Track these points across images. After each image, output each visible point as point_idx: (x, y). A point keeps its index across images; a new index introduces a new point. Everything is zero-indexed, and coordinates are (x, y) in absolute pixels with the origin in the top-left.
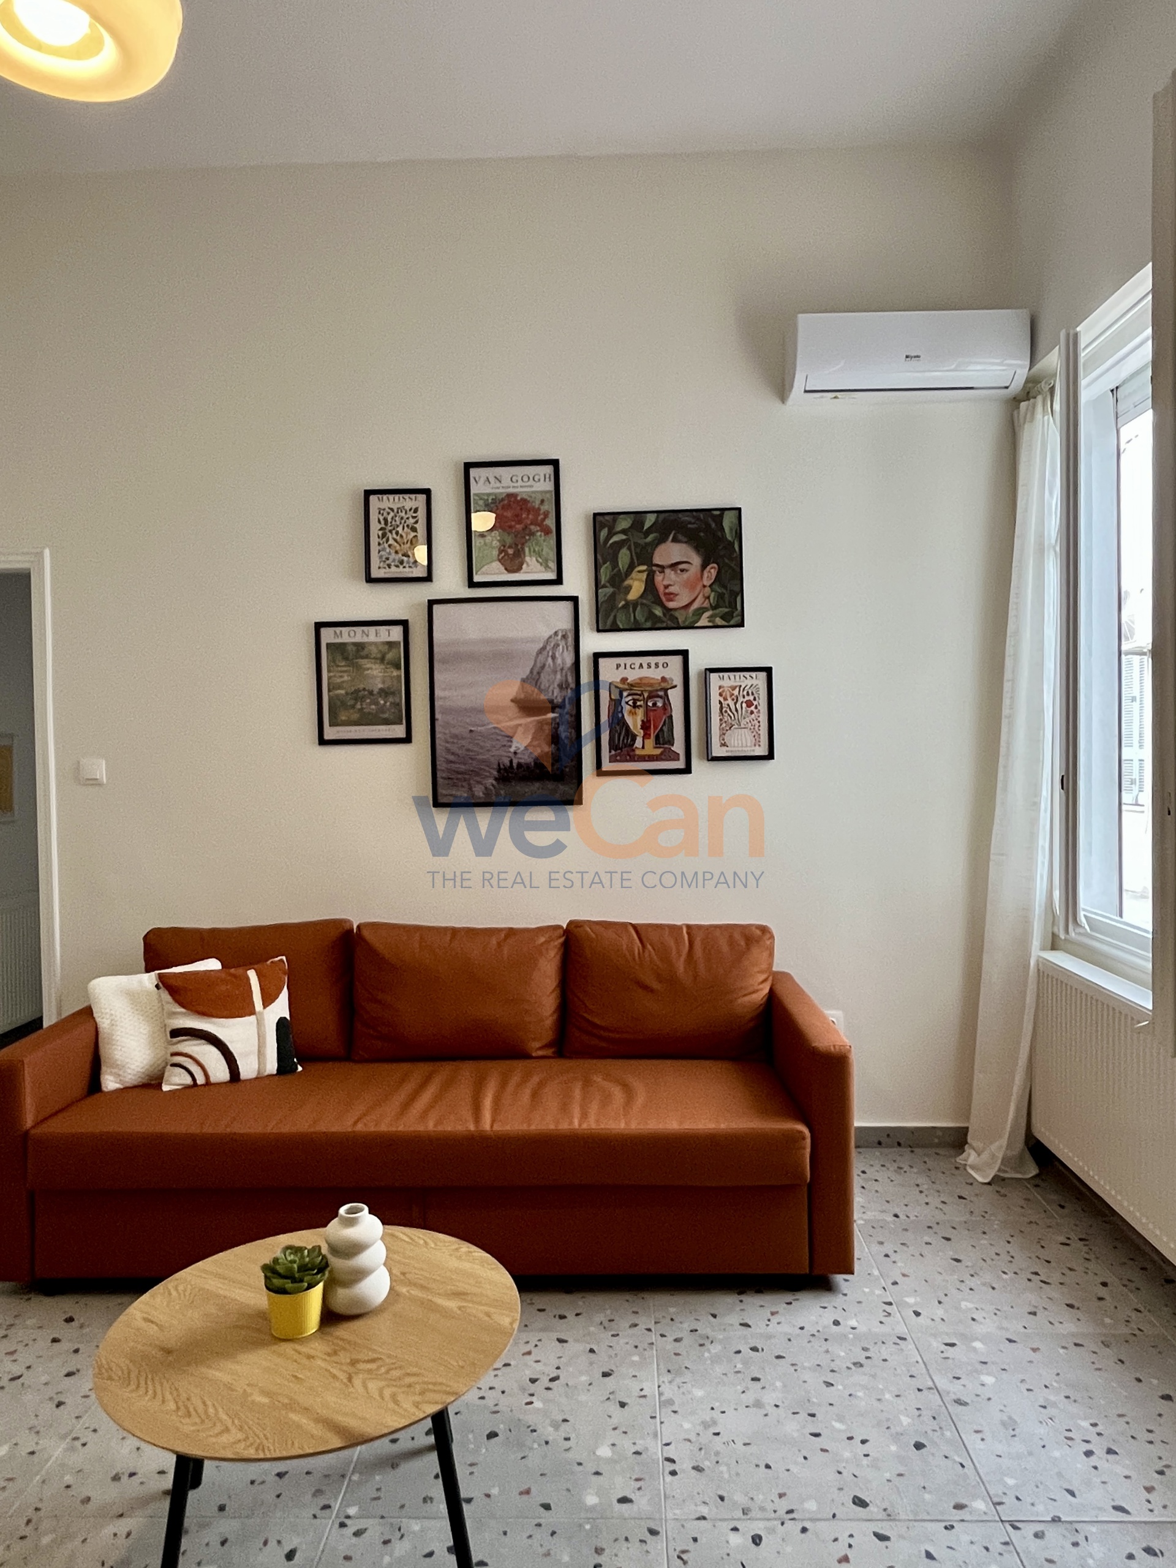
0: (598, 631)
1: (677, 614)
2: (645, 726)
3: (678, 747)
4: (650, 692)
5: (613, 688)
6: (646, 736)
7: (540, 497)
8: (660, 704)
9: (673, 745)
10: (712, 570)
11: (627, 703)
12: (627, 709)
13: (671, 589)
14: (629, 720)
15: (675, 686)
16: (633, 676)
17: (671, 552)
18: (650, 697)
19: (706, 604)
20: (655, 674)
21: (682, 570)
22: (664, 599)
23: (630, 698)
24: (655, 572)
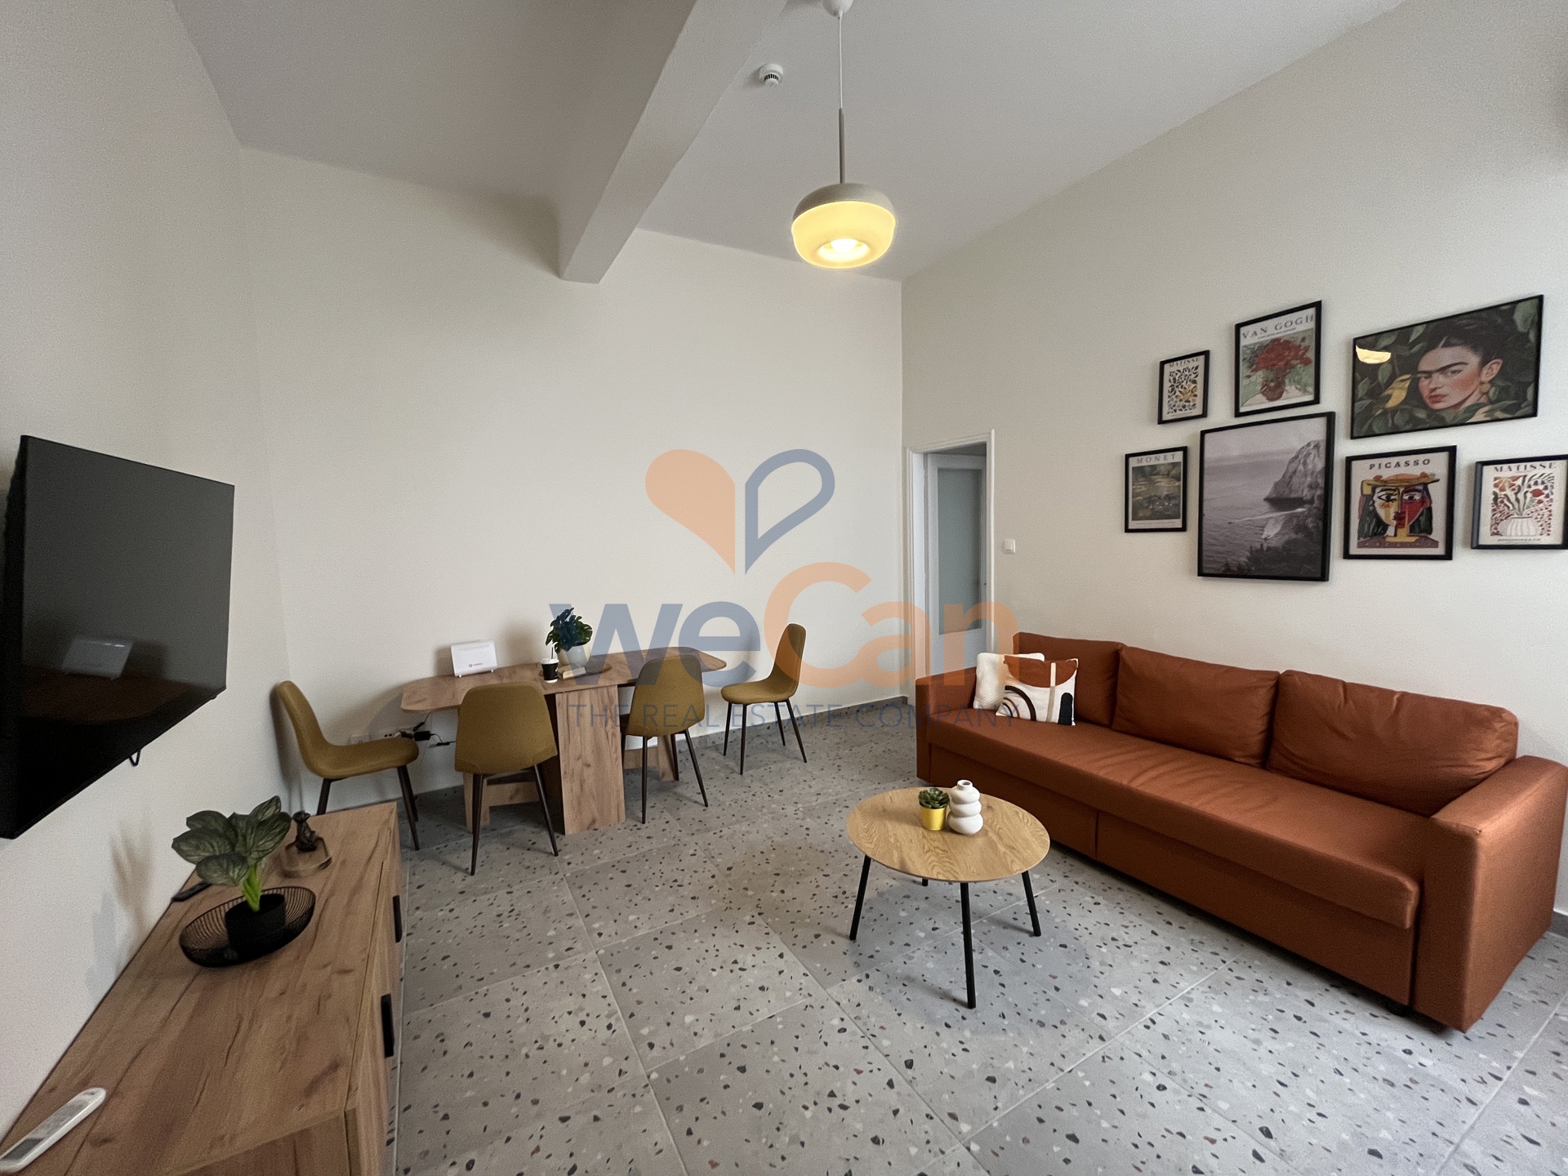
0: (1353, 437)
1: (1444, 414)
2: (1399, 517)
3: (1438, 533)
4: (1406, 487)
5: (1365, 484)
6: (1400, 525)
7: (1302, 335)
8: (1417, 497)
9: (1430, 533)
10: (1494, 366)
11: (1379, 498)
12: (1378, 503)
13: (1438, 392)
14: (1381, 513)
15: (1438, 481)
16: (1386, 474)
17: (1443, 356)
18: (1406, 492)
19: (1483, 400)
20: (1414, 471)
21: (1454, 372)
22: (1428, 402)
23: (1384, 493)
24: (1419, 378)
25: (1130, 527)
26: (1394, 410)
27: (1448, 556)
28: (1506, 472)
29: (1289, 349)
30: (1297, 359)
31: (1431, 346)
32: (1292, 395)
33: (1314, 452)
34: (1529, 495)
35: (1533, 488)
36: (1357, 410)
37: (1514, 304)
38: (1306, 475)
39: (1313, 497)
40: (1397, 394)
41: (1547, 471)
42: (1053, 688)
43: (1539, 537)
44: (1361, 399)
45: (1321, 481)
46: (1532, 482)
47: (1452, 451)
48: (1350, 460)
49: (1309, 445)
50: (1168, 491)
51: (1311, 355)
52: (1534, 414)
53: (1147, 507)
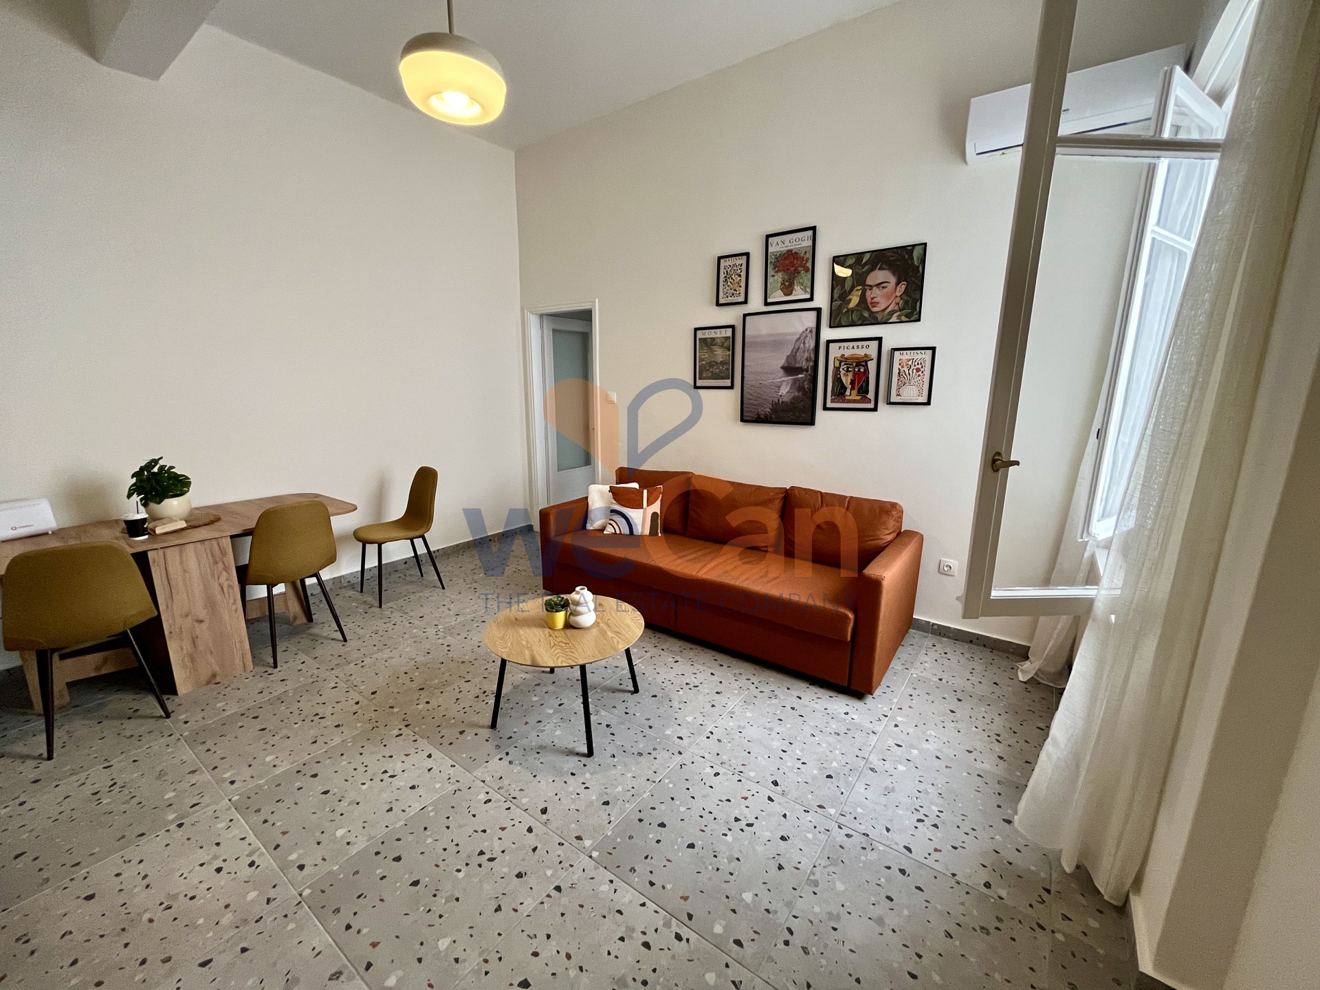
0: (830, 327)
1: (878, 315)
2: (852, 383)
3: (871, 395)
4: (857, 363)
5: (836, 360)
6: (853, 388)
7: (805, 250)
8: (862, 370)
9: (867, 394)
10: (903, 286)
11: (843, 369)
12: (842, 372)
13: (875, 300)
14: (843, 379)
15: (872, 359)
16: (848, 353)
17: (879, 276)
18: (856, 366)
19: (896, 308)
20: (861, 352)
21: (883, 288)
22: (870, 306)
23: (845, 366)
24: (866, 289)
25: (697, 385)
26: (852, 310)
27: (875, 409)
28: (907, 356)
29: (797, 259)
30: (801, 267)
31: (873, 269)
32: (799, 293)
33: (809, 335)
34: (915, 371)
35: (917, 366)
36: (833, 308)
37: (914, 246)
38: (804, 352)
39: (808, 367)
40: (855, 300)
41: (923, 356)
42: (646, 509)
43: (918, 397)
44: (836, 300)
45: (813, 356)
46: (916, 363)
47: (880, 339)
48: (829, 342)
49: (806, 330)
50: (722, 358)
51: (809, 265)
52: (919, 320)
53: (708, 370)
